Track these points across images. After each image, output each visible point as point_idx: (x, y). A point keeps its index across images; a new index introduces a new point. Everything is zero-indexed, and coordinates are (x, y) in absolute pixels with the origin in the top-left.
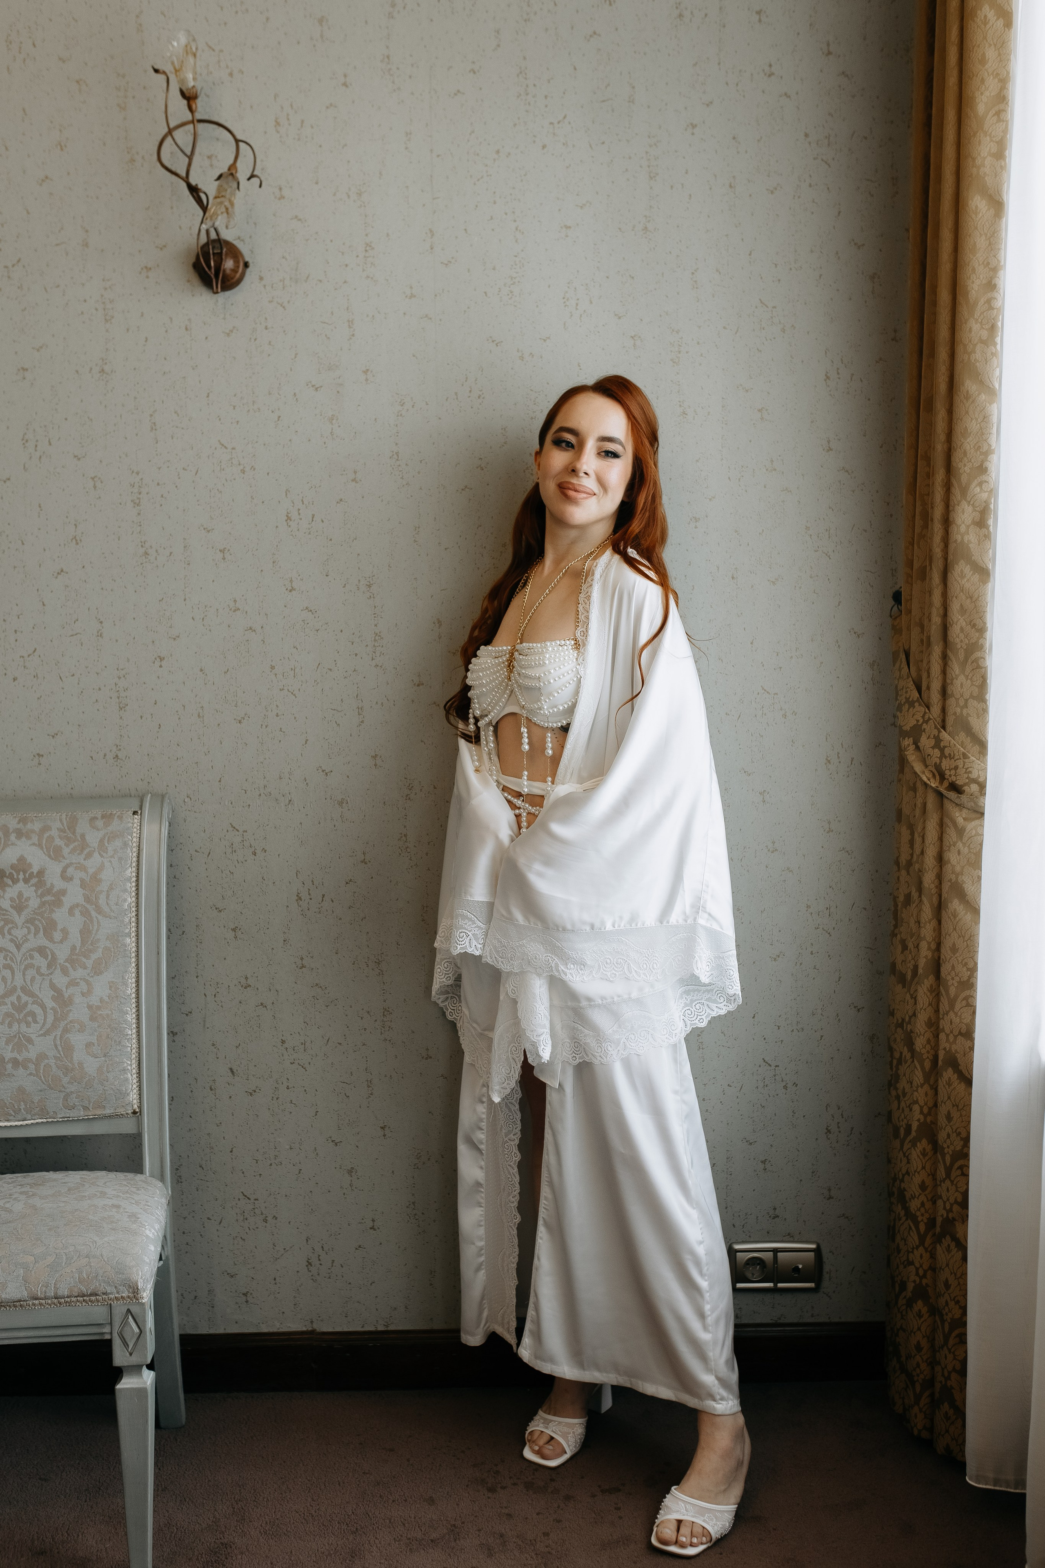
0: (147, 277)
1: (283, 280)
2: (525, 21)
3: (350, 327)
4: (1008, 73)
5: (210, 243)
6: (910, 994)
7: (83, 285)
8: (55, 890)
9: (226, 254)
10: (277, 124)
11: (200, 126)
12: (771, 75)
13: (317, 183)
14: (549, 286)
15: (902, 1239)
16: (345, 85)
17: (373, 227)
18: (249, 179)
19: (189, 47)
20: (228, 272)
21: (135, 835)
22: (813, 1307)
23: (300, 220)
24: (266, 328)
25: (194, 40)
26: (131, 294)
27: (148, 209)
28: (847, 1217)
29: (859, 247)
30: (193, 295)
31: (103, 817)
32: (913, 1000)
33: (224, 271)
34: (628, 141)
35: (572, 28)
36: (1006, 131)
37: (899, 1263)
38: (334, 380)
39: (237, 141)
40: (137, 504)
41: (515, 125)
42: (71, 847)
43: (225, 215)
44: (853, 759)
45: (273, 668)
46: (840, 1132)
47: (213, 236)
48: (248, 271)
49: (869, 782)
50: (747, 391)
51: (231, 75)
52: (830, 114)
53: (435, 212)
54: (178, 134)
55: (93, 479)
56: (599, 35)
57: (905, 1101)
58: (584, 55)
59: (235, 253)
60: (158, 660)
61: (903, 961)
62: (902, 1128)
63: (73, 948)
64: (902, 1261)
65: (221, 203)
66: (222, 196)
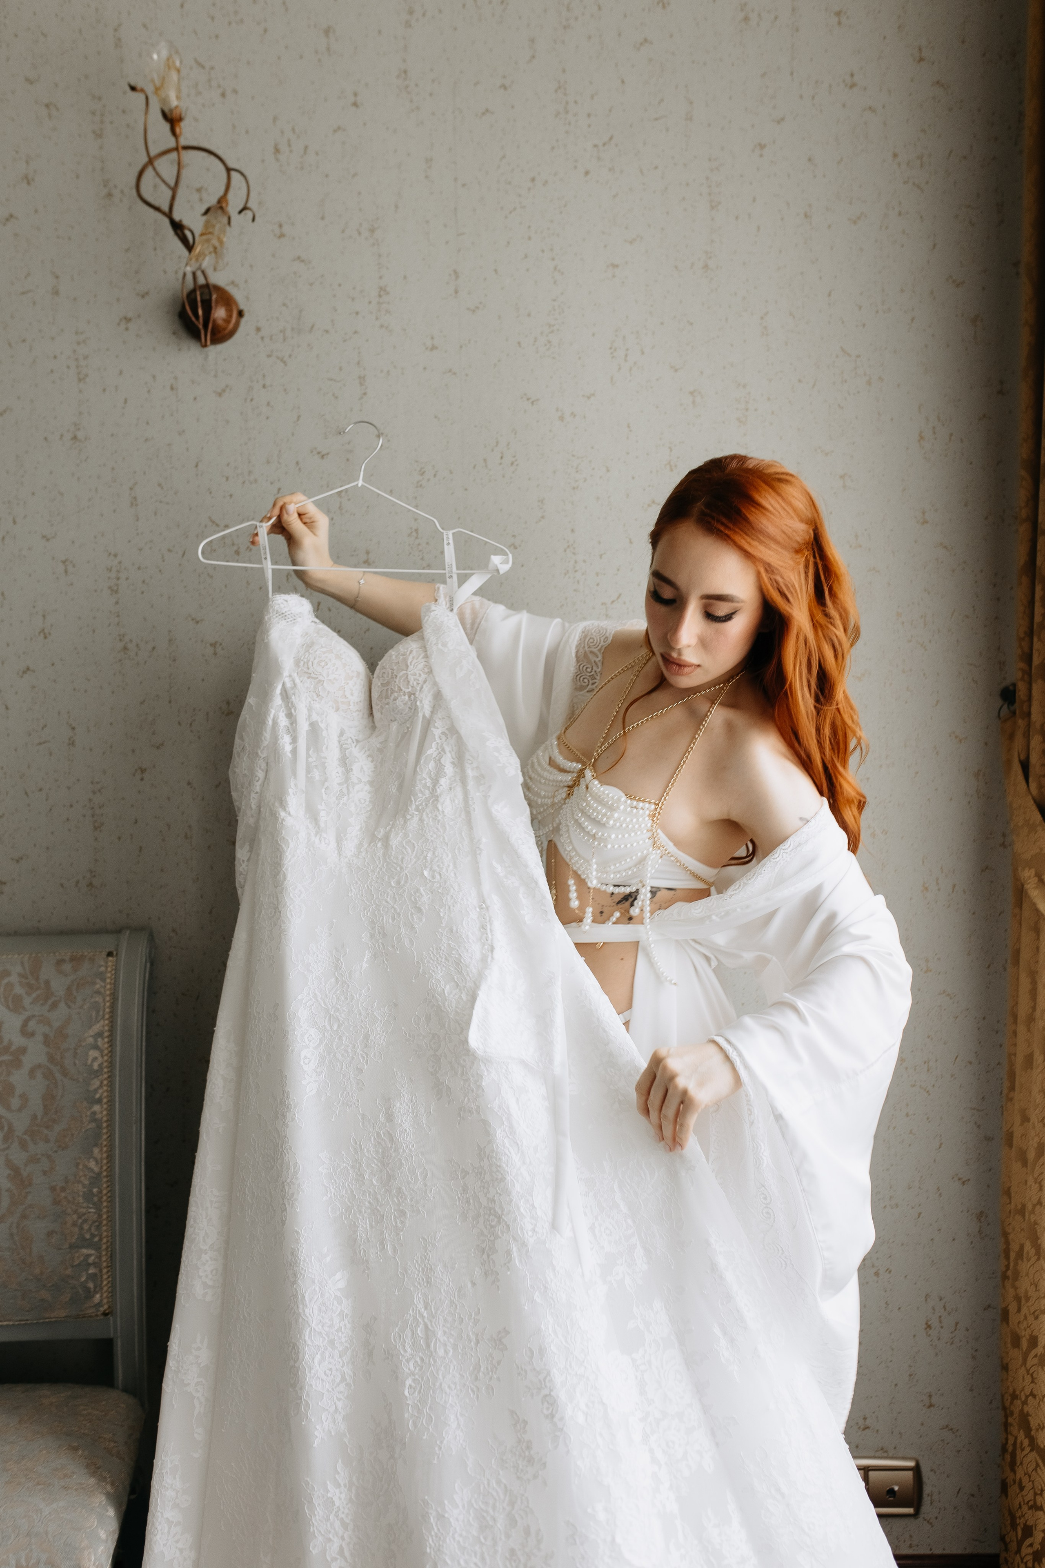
0: (127, 329)
1: (283, 331)
2: (565, 27)
3: (361, 384)
5: (197, 288)
6: (1033, 1177)
7: (53, 339)
8: (14, 1047)
9: (217, 302)
10: (277, 150)
11: (184, 153)
12: (853, 86)
13: (323, 218)
14: (593, 335)
15: (1025, 1474)
16: (355, 104)
17: (387, 269)
18: (240, 212)
19: (171, 61)
20: (220, 322)
21: (108, 981)
22: (911, 1536)
23: (303, 261)
24: (264, 386)
25: (177, 52)
26: (108, 349)
27: (127, 250)
28: (952, 1429)
29: (958, 286)
30: (180, 350)
31: (72, 959)
32: (1037, 1185)
33: (214, 321)
34: (685, 165)
35: (619, 35)
37: (1022, 1503)
38: (343, 445)
39: (229, 170)
40: (114, 591)
41: (553, 148)
42: (34, 995)
43: (213, 255)
44: (954, 886)
46: (942, 1327)
47: (201, 280)
48: (243, 321)
49: (974, 913)
50: (827, 454)
51: (223, 95)
52: (923, 131)
53: (459, 250)
54: (160, 164)
55: (64, 562)
56: (651, 43)
57: (1028, 1307)
58: (633, 66)
59: (227, 300)
60: (139, 771)
61: (1023, 1135)
62: (1024, 1339)
63: (34, 1117)
64: (1026, 1501)
65: (208, 241)
66: (210, 233)
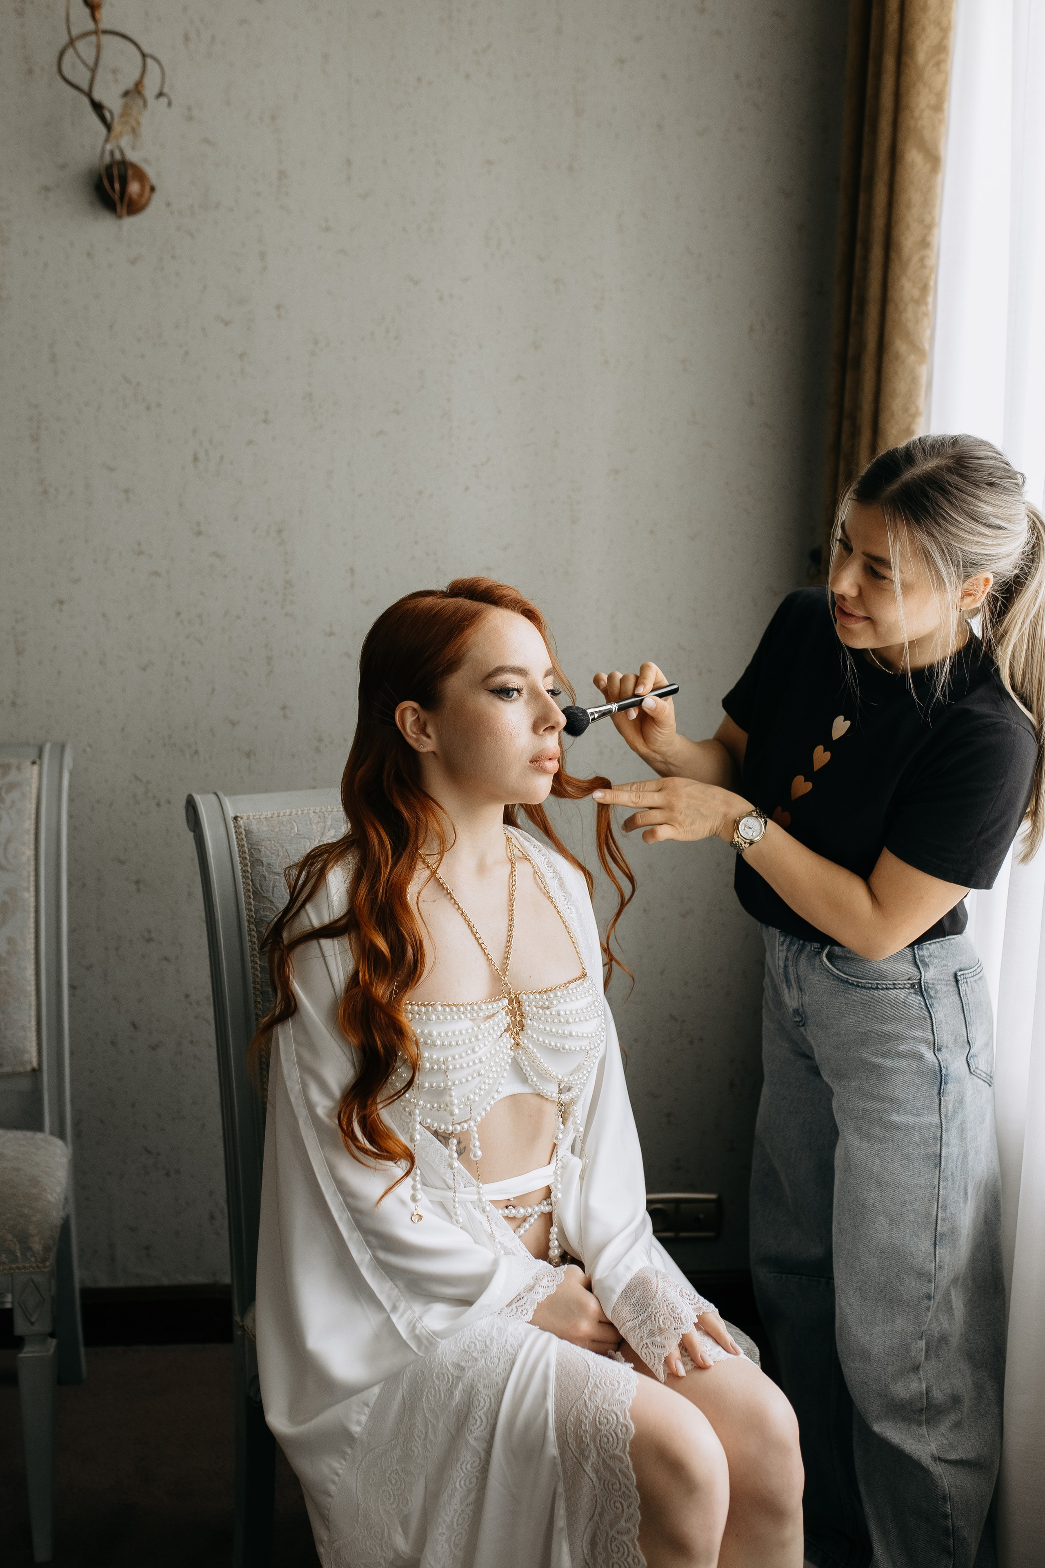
0: (47, 198)
1: (191, 207)
3: (262, 259)
4: (950, 22)
5: (114, 163)
9: (132, 177)
12: (703, 11)
13: (228, 104)
14: (470, 224)
17: (287, 154)
18: (156, 97)
20: (134, 196)
21: (34, 785)
22: (712, 1256)
23: (209, 143)
24: (173, 257)
26: (29, 216)
27: (47, 124)
29: (787, 196)
30: (95, 220)
33: (130, 195)
34: (554, 74)
36: (945, 83)
38: (245, 314)
39: (144, 56)
40: (35, 439)
41: (437, 51)
43: (131, 135)
45: (178, 614)
46: (743, 1086)
48: (154, 196)
50: (670, 341)
53: (352, 141)
54: (81, 45)
59: (141, 176)
60: (58, 603)
65: (127, 122)
66: (128, 114)
